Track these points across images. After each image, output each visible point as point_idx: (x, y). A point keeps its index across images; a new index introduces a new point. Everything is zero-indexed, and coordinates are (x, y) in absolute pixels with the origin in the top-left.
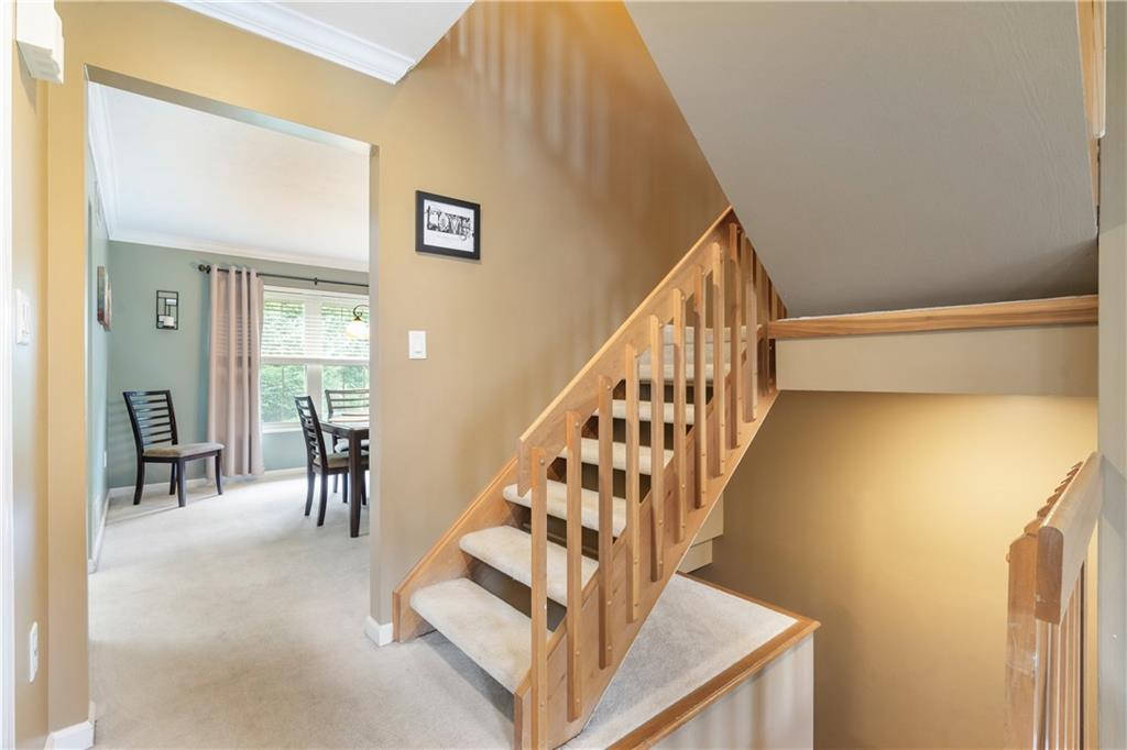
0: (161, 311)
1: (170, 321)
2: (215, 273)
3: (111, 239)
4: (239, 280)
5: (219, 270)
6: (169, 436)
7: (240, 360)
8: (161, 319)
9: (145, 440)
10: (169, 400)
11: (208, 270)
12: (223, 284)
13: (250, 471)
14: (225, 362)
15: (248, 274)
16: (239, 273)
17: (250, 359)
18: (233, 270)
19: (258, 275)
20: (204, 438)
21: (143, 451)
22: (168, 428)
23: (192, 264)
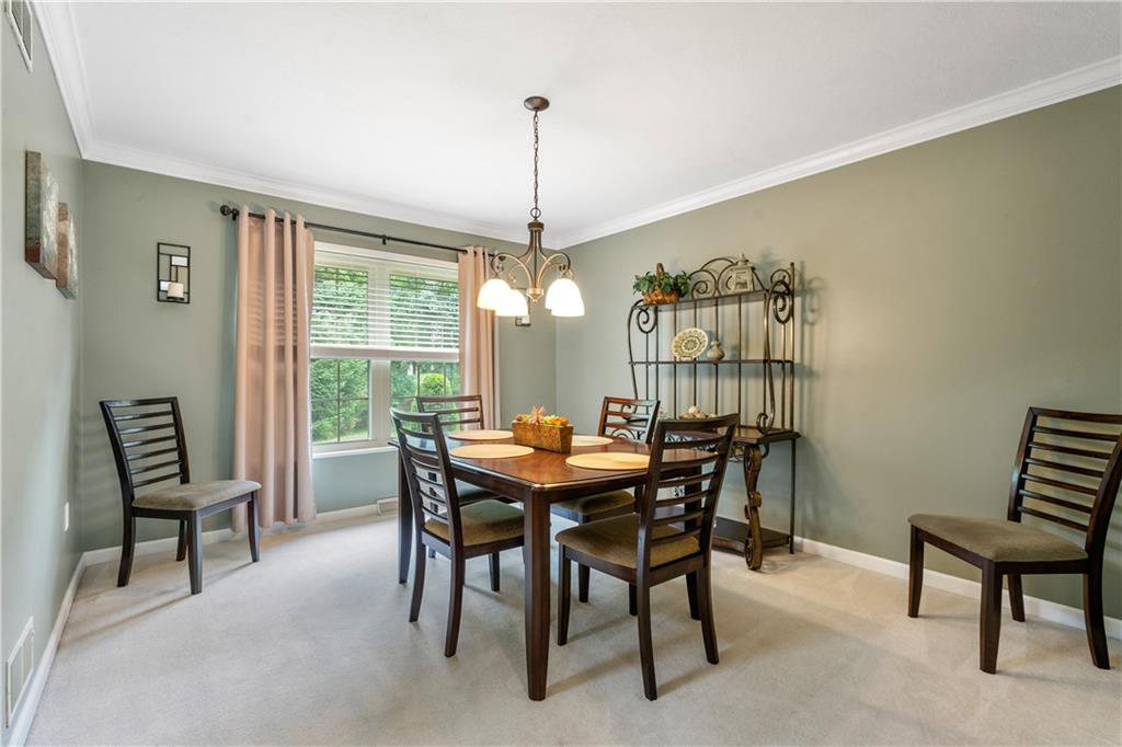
0: (164, 273)
1: (178, 290)
2: (245, 221)
3: (85, 157)
4: (280, 233)
5: (250, 215)
6: (176, 469)
7: (281, 350)
8: (164, 286)
9: (136, 479)
10: (175, 412)
11: (235, 214)
12: (256, 237)
13: (296, 516)
14: (259, 353)
15: (294, 223)
16: (279, 221)
17: (295, 348)
18: (271, 216)
19: (307, 225)
20: (229, 473)
21: (133, 498)
22: (174, 456)
23: (211, 204)
